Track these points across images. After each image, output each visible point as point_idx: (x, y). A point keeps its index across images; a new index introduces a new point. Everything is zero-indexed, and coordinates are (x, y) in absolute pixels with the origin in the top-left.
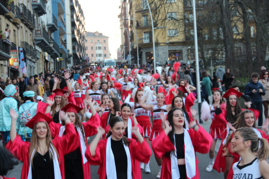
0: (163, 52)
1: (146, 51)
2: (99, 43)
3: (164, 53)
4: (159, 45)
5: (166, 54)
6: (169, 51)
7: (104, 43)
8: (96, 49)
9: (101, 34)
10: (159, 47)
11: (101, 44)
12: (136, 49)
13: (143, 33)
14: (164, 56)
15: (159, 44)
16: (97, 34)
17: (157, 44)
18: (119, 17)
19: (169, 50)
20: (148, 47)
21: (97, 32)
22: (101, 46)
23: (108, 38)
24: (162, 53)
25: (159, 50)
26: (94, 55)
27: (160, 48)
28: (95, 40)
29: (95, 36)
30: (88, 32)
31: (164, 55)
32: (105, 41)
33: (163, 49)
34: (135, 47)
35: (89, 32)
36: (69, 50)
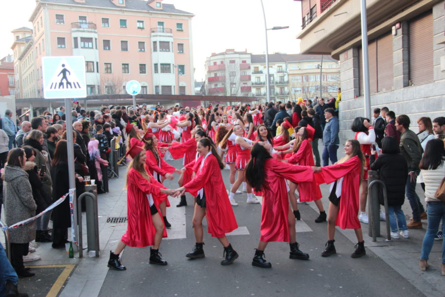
8: (155, 50)
22: (170, 40)
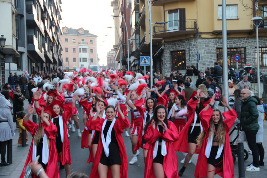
0: (207, 50)
1: (172, 50)
2: (84, 44)
3: (208, 53)
4: (198, 37)
5: (211, 56)
6: (217, 48)
7: (91, 43)
9: (87, 32)
10: (199, 41)
11: (87, 45)
12: (149, 45)
13: (167, 13)
14: (208, 60)
15: (200, 36)
16: (82, 32)
17: (195, 34)
18: (112, 5)
19: (219, 47)
20: (176, 41)
21: (82, 28)
23: (96, 37)
24: (204, 53)
25: (199, 47)
26: (76, 60)
27: (200, 43)
28: (79, 39)
29: (79, 34)
30: (69, 28)
31: (208, 58)
32: (91, 41)
33: (207, 46)
34: (147, 42)
35: (71, 29)
36: (4, 37)
